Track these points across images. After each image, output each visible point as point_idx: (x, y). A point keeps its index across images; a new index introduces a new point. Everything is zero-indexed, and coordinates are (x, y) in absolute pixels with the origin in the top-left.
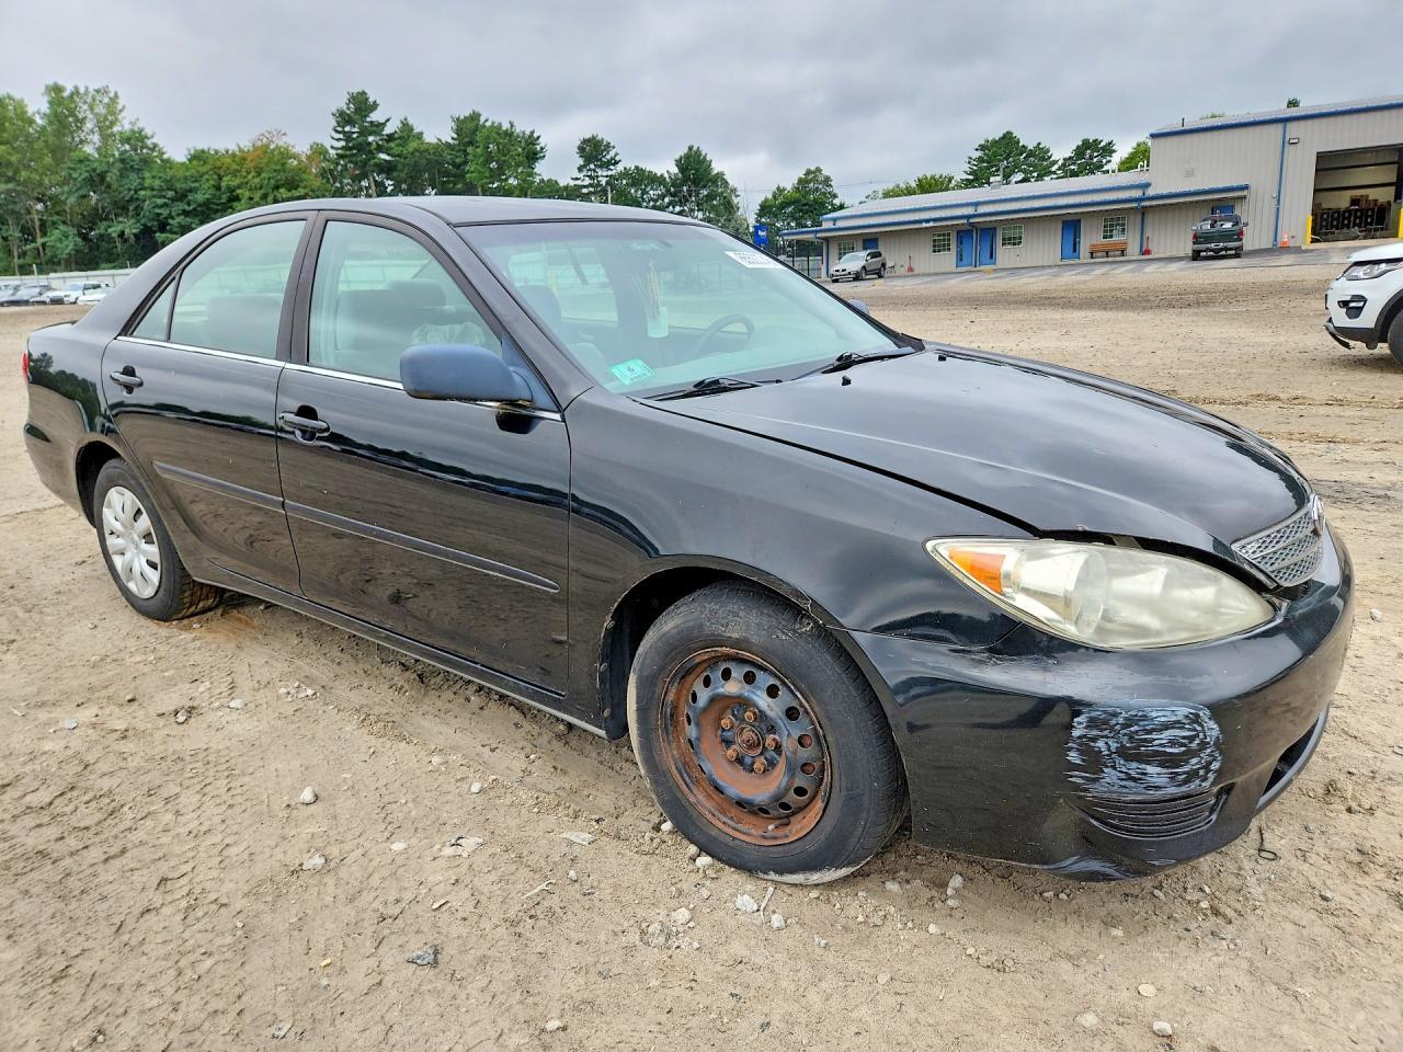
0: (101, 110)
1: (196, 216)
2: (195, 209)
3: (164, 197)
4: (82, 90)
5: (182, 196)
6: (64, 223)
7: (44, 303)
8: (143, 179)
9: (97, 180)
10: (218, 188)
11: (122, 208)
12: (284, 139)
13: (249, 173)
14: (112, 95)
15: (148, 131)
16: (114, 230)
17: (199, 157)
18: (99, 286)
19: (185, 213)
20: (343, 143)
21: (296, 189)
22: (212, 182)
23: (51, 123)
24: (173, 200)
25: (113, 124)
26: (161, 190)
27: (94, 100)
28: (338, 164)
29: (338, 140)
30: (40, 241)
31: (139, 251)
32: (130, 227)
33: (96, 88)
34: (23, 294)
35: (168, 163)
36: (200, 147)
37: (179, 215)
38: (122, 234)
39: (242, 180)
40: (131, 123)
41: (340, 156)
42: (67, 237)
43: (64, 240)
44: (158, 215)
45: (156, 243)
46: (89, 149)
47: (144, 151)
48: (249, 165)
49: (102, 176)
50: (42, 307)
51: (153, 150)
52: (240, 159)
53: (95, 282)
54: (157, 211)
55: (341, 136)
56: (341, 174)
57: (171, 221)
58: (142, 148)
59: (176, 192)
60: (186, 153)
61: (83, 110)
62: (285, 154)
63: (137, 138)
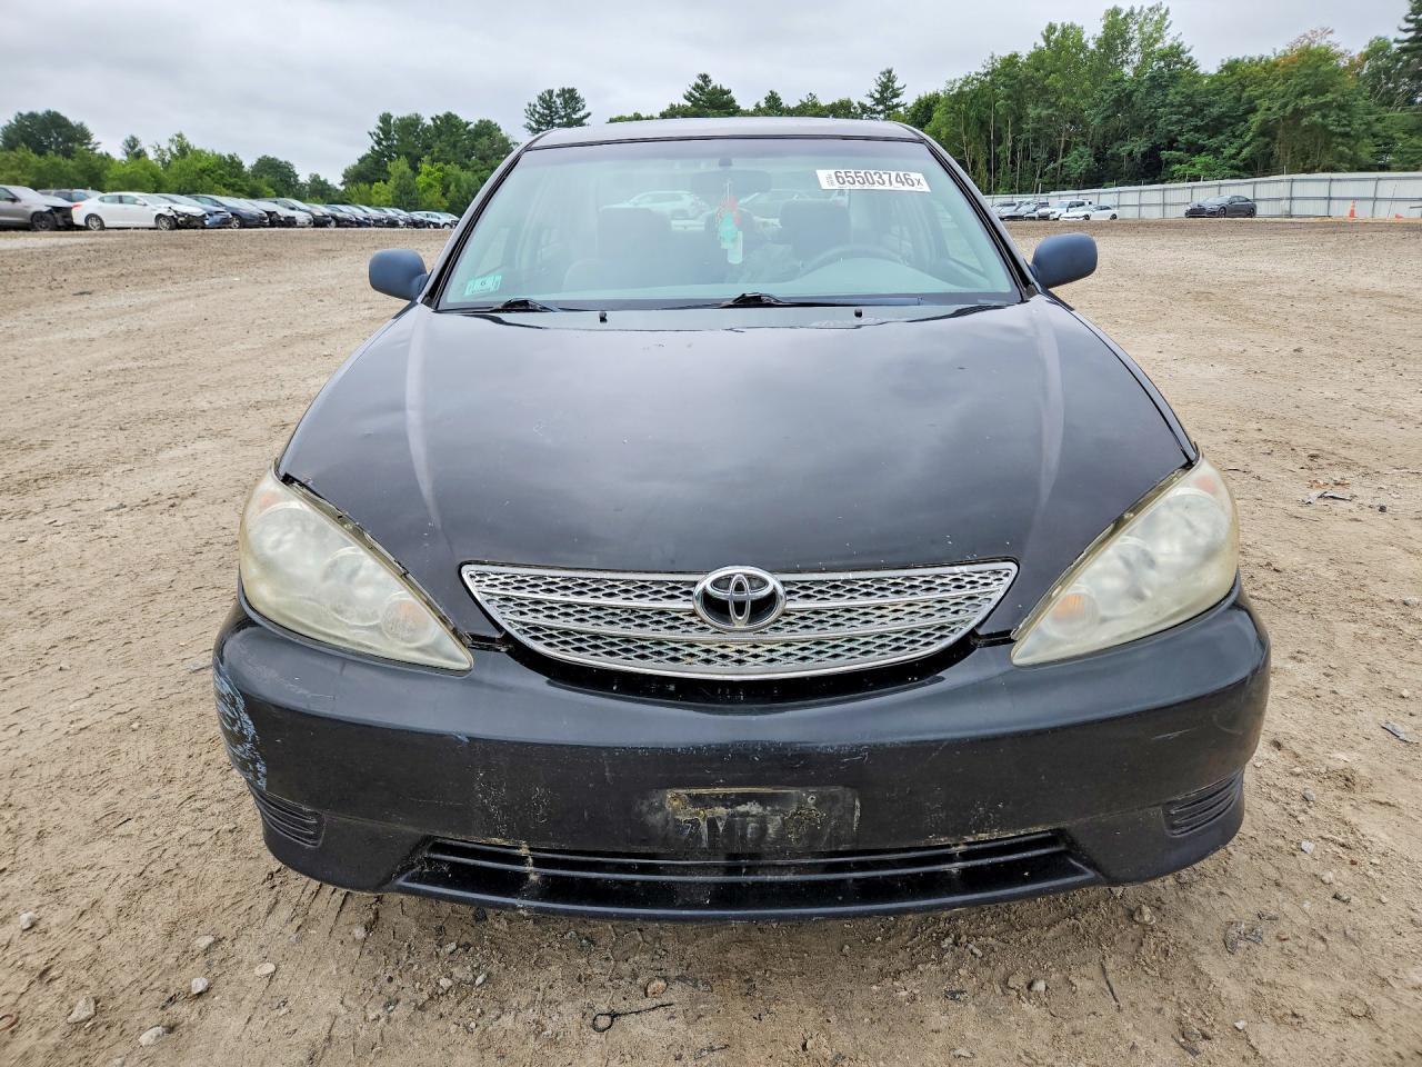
0: (1148, 29)
1: (1206, 131)
2: (1207, 124)
3: (1180, 113)
4: (1136, 11)
5: (1198, 111)
6: (1084, 144)
7: (1034, 218)
8: (1167, 95)
9: (1124, 100)
10: (1238, 99)
11: (1138, 127)
12: (1330, 37)
13: (1275, 80)
14: (1163, 12)
15: (1186, 46)
16: (1124, 151)
17: (1231, 67)
18: (1083, 204)
19: (1197, 129)
20: (1412, 34)
21: (1323, 94)
22: (1235, 94)
23: (1099, 47)
24: (1189, 115)
25: (1156, 41)
26: (1180, 105)
27: (1145, 19)
28: (1398, 61)
29: (1407, 31)
30: (1060, 161)
31: (1142, 170)
32: (1138, 145)
33: (1150, 6)
34: (1023, 211)
35: (1197, 78)
36: (1234, 57)
37: (1190, 131)
38: (1130, 154)
39: (1266, 89)
40: (1174, 39)
41: (1404, 50)
42: (1082, 157)
43: (1078, 160)
44: (1170, 131)
45: (1160, 161)
46: (1128, 71)
47: (1179, 66)
48: (1279, 71)
49: (1130, 95)
50: (1032, 222)
51: (1187, 64)
52: (1270, 67)
53: (1080, 200)
54: (1169, 128)
55: (1412, 26)
56: (1400, 74)
57: (1179, 138)
58: (1176, 63)
59: (1194, 107)
60: (1220, 64)
61: (1134, 31)
62: (1325, 56)
63: (1175, 53)
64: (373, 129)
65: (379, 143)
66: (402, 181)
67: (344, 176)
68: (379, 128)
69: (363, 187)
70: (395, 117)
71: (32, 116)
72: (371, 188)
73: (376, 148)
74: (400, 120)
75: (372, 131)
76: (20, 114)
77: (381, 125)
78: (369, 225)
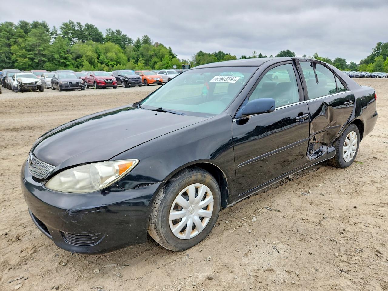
64: (374, 47)
65: (375, 52)
66: (378, 63)
67: (360, 62)
68: (377, 47)
69: (365, 65)
70: (383, 43)
71: (284, 51)
72: (367, 66)
73: (374, 53)
74: (384, 44)
75: (373, 48)
76: (281, 51)
77: (377, 46)
78: (353, 77)
